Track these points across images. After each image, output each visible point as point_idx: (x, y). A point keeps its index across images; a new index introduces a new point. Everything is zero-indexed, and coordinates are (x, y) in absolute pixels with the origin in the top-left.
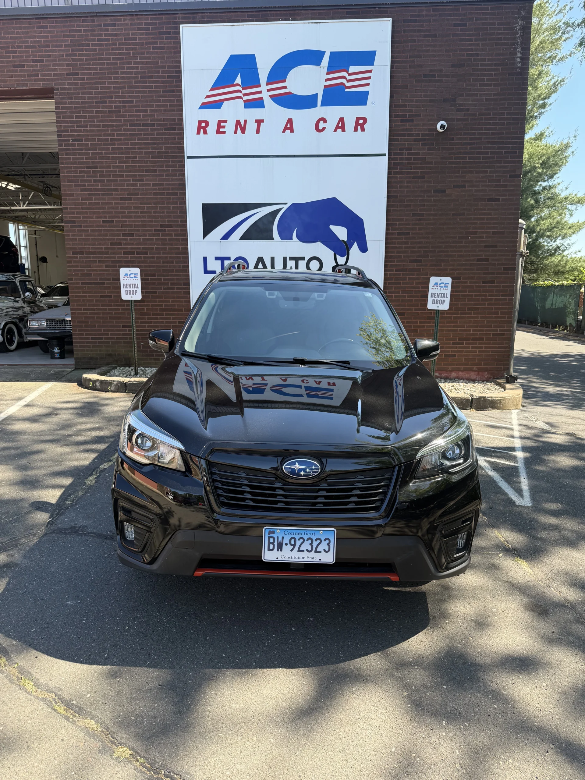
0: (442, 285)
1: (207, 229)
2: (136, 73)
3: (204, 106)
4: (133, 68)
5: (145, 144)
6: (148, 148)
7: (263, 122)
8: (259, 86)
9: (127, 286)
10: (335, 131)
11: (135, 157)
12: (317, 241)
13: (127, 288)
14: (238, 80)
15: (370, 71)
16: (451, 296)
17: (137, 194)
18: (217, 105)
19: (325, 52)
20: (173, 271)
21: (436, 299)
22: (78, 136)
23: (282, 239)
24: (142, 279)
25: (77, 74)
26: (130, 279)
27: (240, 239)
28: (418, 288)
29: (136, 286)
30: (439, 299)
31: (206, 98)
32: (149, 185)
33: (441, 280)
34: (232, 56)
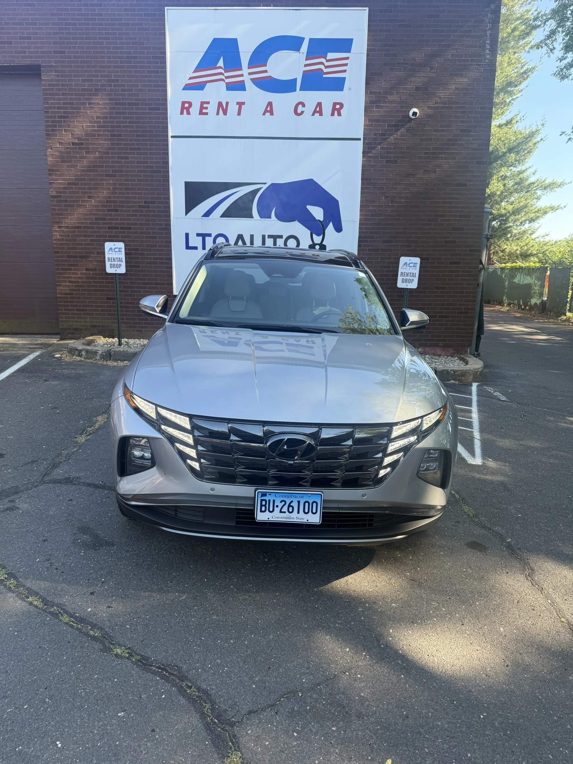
0: (411, 265)
1: (189, 206)
2: (121, 53)
3: (188, 87)
4: (118, 48)
5: (130, 122)
6: (133, 127)
7: (244, 104)
8: (241, 69)
9: (111, 260)
10: (313, 115)
11: (120, 135)
12: (295, 221)
13: (112, 261)
14: (221, 63)
15: (347, 58)
16: (419, 275)
17: (122, 171)
18: (200, 86)
19: (303, 39)
20: (156, 246)
21: (405, 278)
22: (64, 113)
23: (261, 217)
24: (126, 254)
25: (64, 52)
26: (114, 253)
27: (221, 217)
28: (389, 267)
29: (120, 260)
30: (408, 278)
31: (189, 79)
32: (134, 162)
33: (410, 260)
34: (215, 40)
